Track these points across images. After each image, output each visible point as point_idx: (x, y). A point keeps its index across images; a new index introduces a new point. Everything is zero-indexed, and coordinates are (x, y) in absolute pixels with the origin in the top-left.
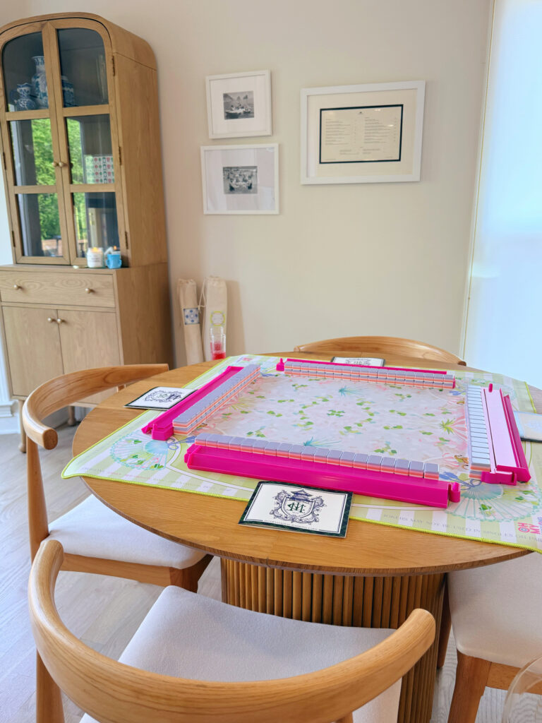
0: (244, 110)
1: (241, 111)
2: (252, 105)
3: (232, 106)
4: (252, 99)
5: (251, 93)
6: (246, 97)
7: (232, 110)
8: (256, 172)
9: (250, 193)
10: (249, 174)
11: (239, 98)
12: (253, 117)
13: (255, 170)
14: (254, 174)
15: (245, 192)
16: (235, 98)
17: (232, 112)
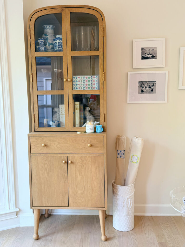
0: (152, 55)
1: (150, 56)
2: (156, 53)
3: (146, 54)
4: (156, 51)
5: (156, 48)
6: (153, 50)
7: (145, 55)
8: (156, 83)
9: (152, 93)
10: (152, 84)
11: (149, 50)
12: (156, 59)
13: (155, 83)
14: (155, 84)
15: (149, 93)
16: (147, 50)
17: (145, 56)
